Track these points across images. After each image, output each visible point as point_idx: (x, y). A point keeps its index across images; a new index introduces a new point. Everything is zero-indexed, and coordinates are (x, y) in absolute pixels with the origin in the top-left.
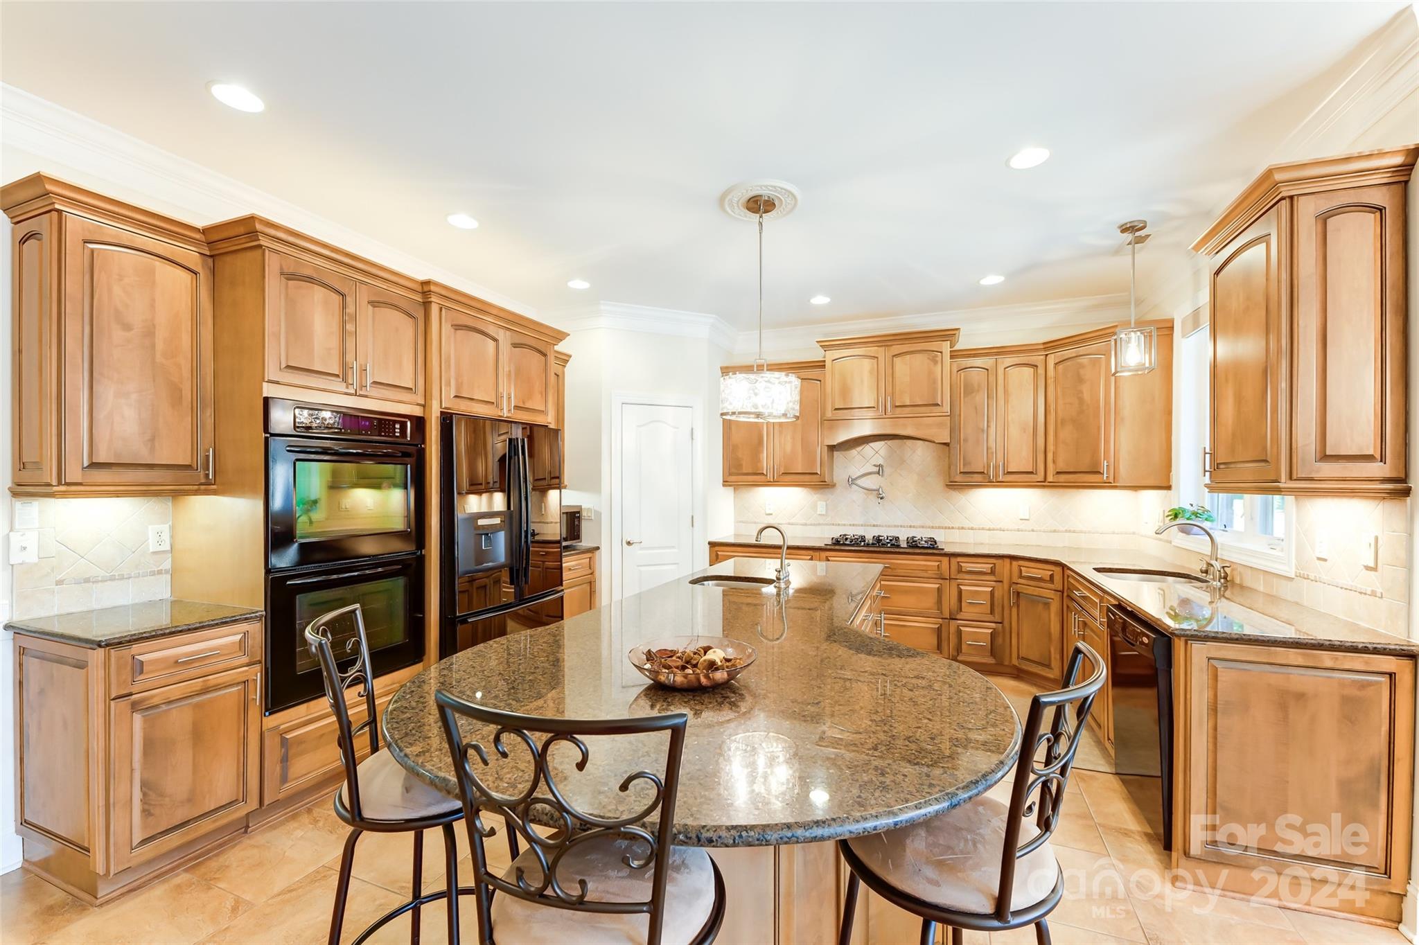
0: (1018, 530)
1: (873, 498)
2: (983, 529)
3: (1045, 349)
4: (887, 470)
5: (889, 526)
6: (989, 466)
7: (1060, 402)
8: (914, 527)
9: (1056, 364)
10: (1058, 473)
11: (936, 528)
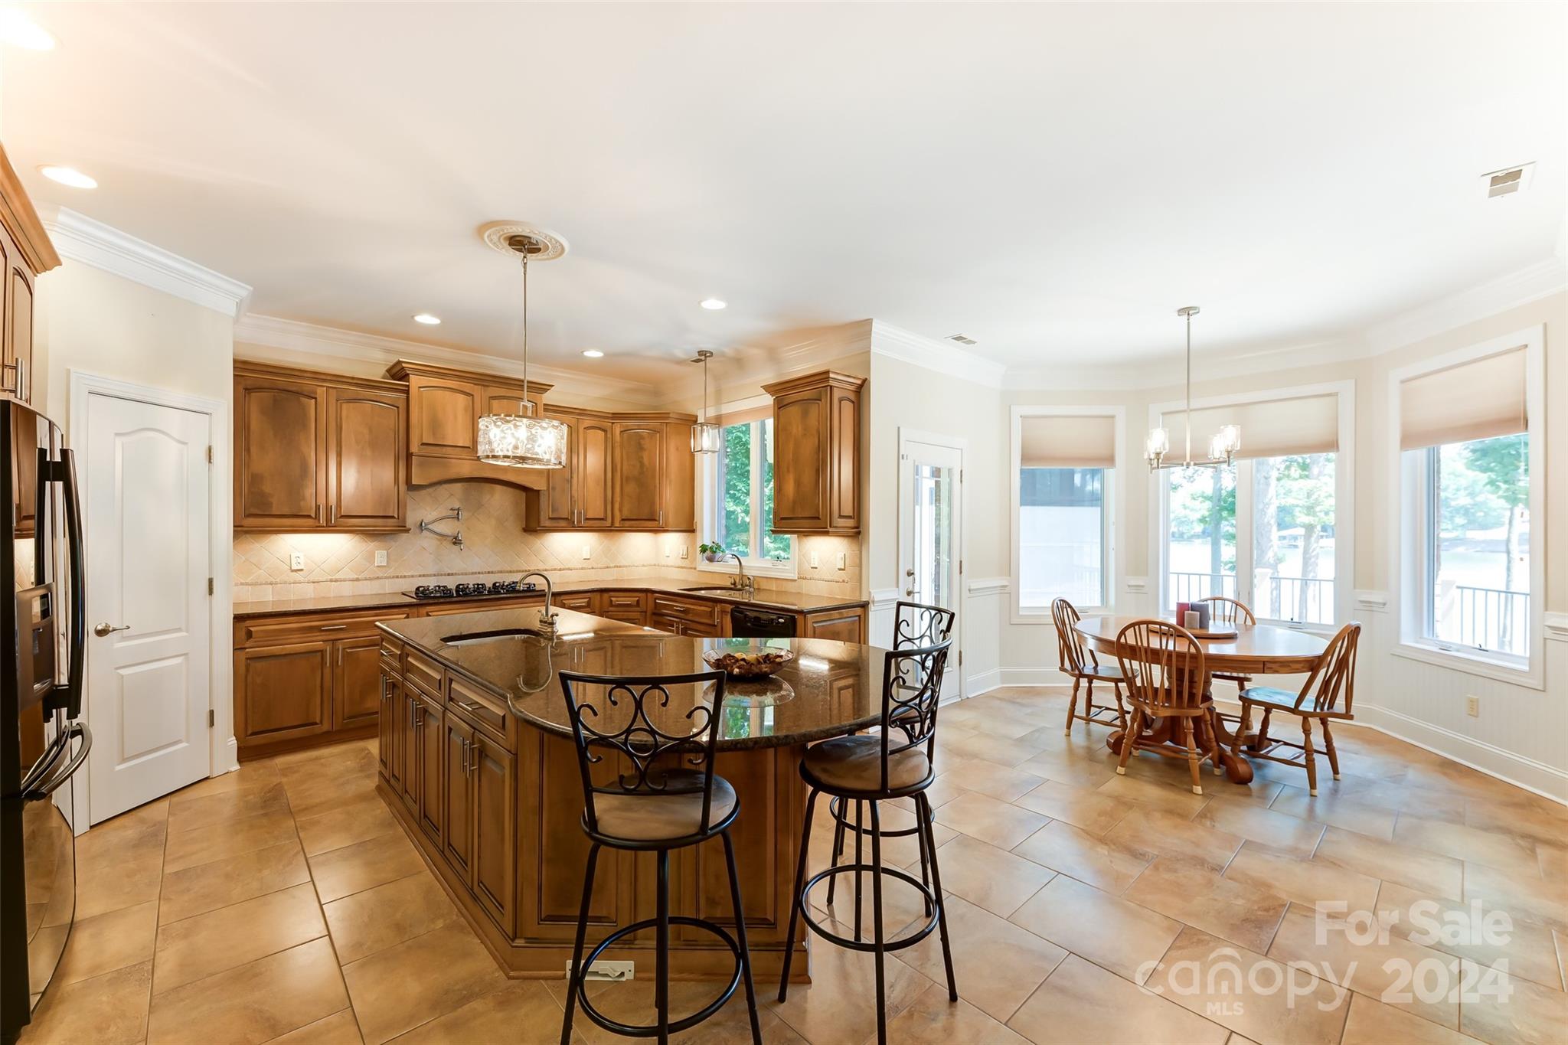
0: (582, 569)
1: (448, 545)
2: (555, 570)
3: (612, 418)
4: (463, 515)
5: (466, 574)
6: (572, 513)
7: (625, 463)
8: (492, 573)
9: (621, 432)
10: (623, 520)
11: (514, 572)
